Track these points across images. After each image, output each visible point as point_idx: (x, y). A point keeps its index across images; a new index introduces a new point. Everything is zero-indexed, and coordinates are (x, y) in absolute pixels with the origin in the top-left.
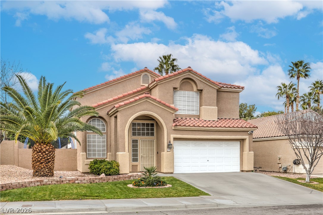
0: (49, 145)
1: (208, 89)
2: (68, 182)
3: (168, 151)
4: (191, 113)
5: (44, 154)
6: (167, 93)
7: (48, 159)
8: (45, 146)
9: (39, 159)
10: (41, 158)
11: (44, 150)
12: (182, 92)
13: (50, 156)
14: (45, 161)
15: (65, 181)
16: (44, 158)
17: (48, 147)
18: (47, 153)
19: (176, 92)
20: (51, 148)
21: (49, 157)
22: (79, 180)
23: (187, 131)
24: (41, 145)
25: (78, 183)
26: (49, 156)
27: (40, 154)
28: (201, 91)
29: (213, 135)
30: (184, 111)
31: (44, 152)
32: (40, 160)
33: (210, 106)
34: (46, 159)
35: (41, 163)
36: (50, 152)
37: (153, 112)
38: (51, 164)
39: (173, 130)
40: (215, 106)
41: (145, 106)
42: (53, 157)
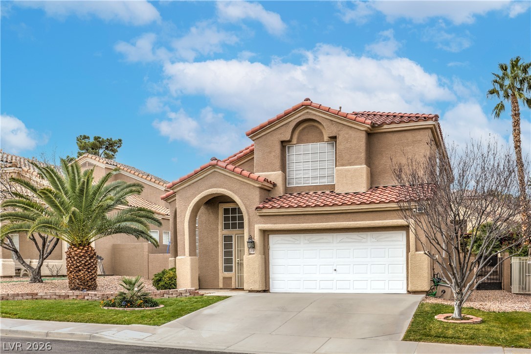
0: (82, 247)
1: (347, 134)
3: (250, 254)
4: (318, 182)
5: (73, 260)
6: (270, 152)
7: (78, 267)
8: (75, 249)
10: (70, 265)
11: (73, 254)
12: (302, 147)
13: (80, 262)
14: (75, 270)
16: (73, 265)
17: (80, 251)
18: (76, 258)
19: (291, 148)
20: (84, 251)
21: (78, 264)
22: (90, 295)
23: (284, 217)
24: (71, 248)
25: (87, 299)
27: (69, 259)
28: (334, 138)
29: (334, 222)
30: (306, 179)
31: (74, 257)
33: (351, 166)
34: (75, 266)
35: (71, 272)
36: (80, 257)
37: (226, 189)
38: (82, 274)
39: (259, 217)
40: (361, 164)
41: (213, 181)
42: (87, 264)
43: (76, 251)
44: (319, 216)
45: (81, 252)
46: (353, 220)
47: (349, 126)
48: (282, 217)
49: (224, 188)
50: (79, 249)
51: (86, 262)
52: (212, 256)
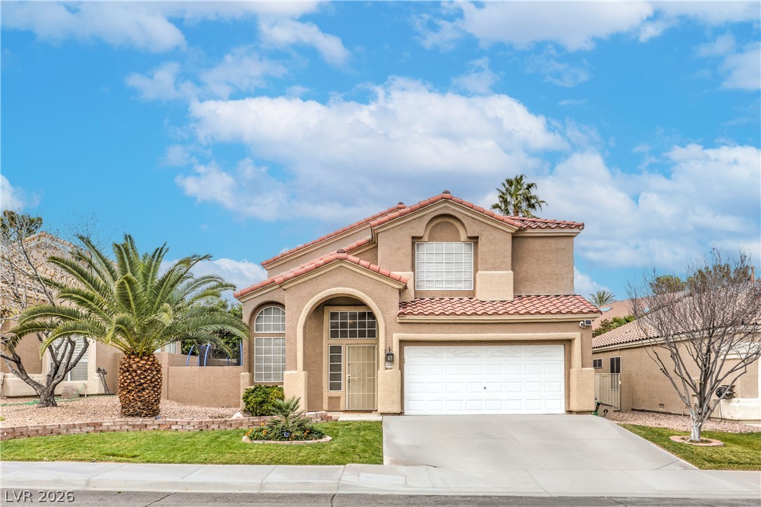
0: (146, 358)
1: (491, 235)
2: (156, 427)
3: (386, 369)
4: (454, 287)
5: (134, 374)
6: (399, 249)
7: (141, 384)
8: (137, 360)
9: (126, 384)
10: (128, 381)
11: (134, 366)
12: (434, 246)
13: (145, 377)
14: (136, 388)
15: (150, 425)
16: (134, 382)
17: (144, 362)
18: (139, 372)
19: (421, 245)
20: (150, 363)
21: (142, 381)
22: (179, 423)
23: (431, 325)
24: (131, 358)
25: (176, 430)
26: (142, 379)
27: (127, 374)
28: (474, 239)
29: (491, 333)
30: (439, 283)
31: (135, 371)
32: (128, 386)
33: (495, 270)
34: (137, 383)
35: (129, 392)
36: (145, 371)
37: (356, 289)
38: (147, 394)
39: (398, 325)
40: (507, 270)
41: (338, 278)
42: (153, 380)
43: (138, 362)
44: (473, 326)
45: (146, 364)
46: (512, 332)
47: (493, 226)
48: (427, 326)
49: (353, 288)
50: (142, 359)
51: (153, 377)
52: (313, 371)
